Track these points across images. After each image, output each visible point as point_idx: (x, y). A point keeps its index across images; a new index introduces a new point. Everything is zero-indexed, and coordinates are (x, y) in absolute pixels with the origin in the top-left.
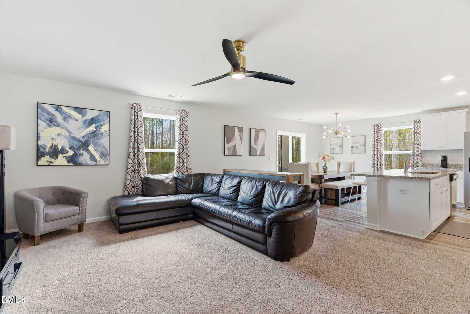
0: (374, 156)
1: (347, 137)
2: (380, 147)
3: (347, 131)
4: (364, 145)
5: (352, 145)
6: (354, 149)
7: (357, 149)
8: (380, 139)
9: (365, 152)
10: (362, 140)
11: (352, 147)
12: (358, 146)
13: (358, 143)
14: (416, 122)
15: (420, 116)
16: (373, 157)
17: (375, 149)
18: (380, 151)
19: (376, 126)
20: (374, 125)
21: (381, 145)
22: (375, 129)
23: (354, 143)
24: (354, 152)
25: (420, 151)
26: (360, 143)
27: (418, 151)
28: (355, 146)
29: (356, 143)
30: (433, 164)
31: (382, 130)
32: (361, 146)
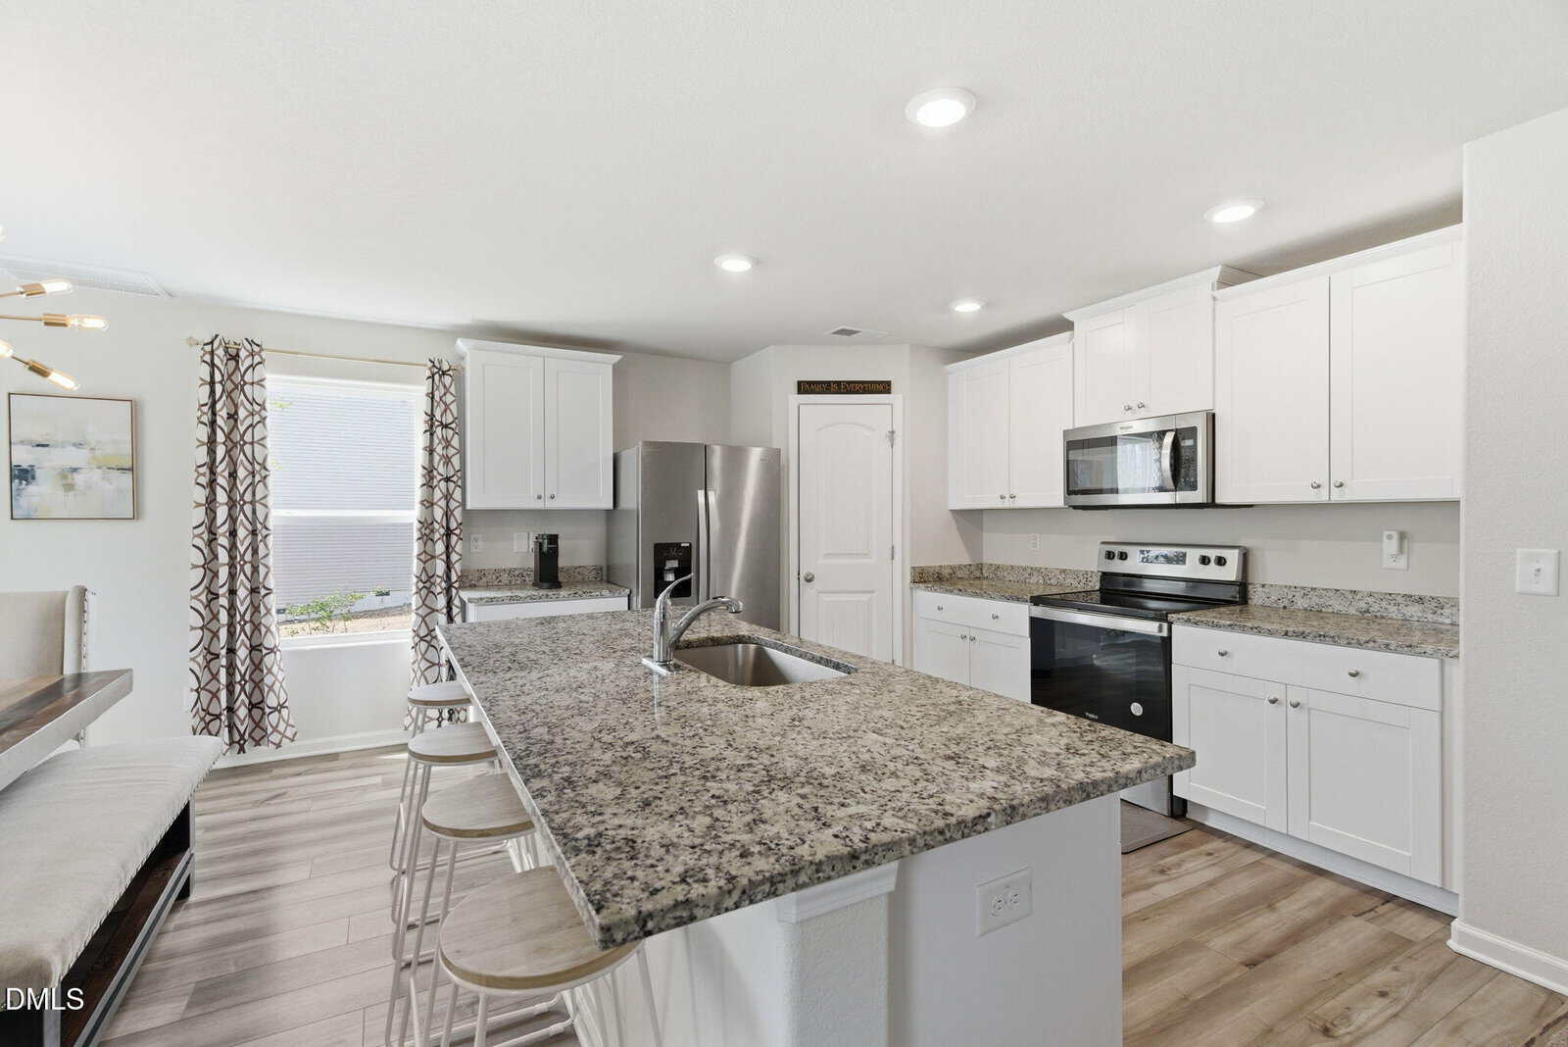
0: (205, 536)
1: (55, 377)
2: (249, 480)
3: (73, 322)
4: (128, 464)
5: (23, 457)
6: (36, 494)
7: (69, 487)
8: (248, 438)
9: (136, 515)
10: (110, 429)
11: (22, 475)
12: (75, 470)
13: (79, 445)
14: (438, 372)
15: (462, 345)
16: (202, 545)
17: (213, 492)
18: (248, 508)
19: (220, 352)
20: (212, 343)
21: (253, 474)
22: (212, 365)
23: (38, 446)
24: (36, 510)
25: (458, 513)
26: (92, 449)
27: (448, 514)
28: (48, 463)
29: (63, 447)
30: (498, 572)
31: (260, 383)
32: (99, 468)
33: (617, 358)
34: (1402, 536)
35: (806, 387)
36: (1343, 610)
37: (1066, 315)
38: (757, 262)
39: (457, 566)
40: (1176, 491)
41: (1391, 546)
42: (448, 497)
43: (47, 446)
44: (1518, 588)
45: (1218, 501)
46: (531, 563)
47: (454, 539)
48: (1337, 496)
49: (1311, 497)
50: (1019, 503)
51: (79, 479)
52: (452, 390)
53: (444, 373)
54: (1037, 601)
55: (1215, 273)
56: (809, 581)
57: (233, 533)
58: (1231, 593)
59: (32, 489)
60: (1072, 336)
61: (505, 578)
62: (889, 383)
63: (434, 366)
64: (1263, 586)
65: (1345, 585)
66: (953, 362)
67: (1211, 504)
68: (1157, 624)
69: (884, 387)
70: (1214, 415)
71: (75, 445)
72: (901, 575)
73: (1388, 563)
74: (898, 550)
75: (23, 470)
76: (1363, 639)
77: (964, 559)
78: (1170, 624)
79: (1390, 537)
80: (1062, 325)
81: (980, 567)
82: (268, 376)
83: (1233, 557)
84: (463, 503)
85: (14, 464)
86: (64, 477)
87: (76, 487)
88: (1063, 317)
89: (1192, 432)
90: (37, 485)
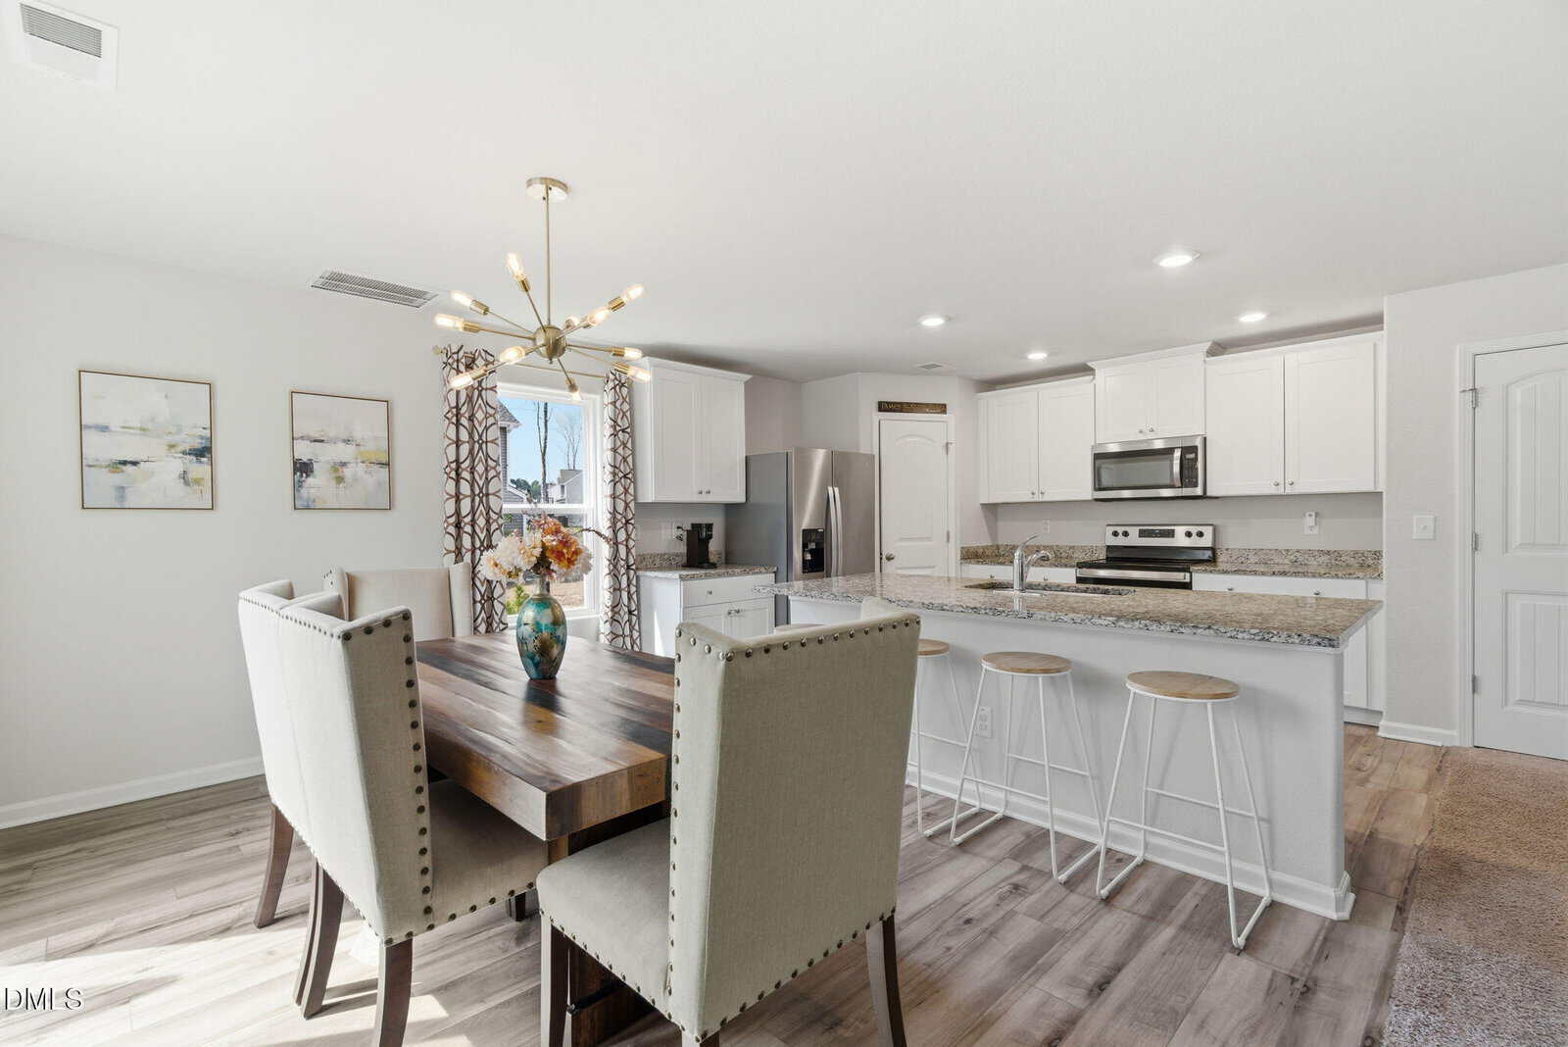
0: (455, 525)
4: (385, 460)
5: (304, 452)
6: (318, 483)
7: (340, 480)
9: (391, 506)
10: (371, 427)
12: (344, 464)
13: (347, 441)
14: (618, 384)
16: (452, 532)
17: (458, 484)
23: (315, 441)
24: (314, 501)
25: (632, 505)
26: (357, 445)
27: (627, 505)
28: (324, 457)
29: (335, 443)
30: (653, 556)
31: (493, 389)
32: (363, 462)
33: (748, 377)
34: (1317, 515)
35: (884, 407)
36: (1281, 561)
37: (1089, 364)
38: (949, 319)
39: (633, 551)
40: (1181, 487)
41: (1310, 521)
42: (626, 491)
43: (322, 441)
44: (1415, 537)
45: (1209, 494)
46: (682, 548)
47: (630, 527)
48: (1289, 491)
49: (1273, 491)
50: (1046, 498)
51: (347, 472)
52: (627, 400)
53: (623, 385)
54: (1081, 565)
55: (1207, 346)
56: (889, 558)
57: (473, 523)
58: (1208, 554)
59: (310, 480)
60: (1094, 378)
61: (658, 562)
62: (945, 406)
63: (616, 378)
64: (1227, 550)
65: (1282, 546)
66: (981, 392)
67: (1204, 497)
68: (1182, 574)
69: (942, 408)
70: (1205, 438)
71: (344, 441)
72: (954, 554)
73: (1307, 532)
74: (952, 535)
75: (304, 463)
76: (1323, 572)
77: (986, 541)
78: (1191, 573)
79: (1310, 515)
80: (1084, 369)
81: (998, 547)
82: (498, 384)
83: (1208, 531)
84: (635, 499)
85: (296, 457)
86: (336, 470)
87: (346, 480)
88: (1086, 365)
89: (1194, 449)
90: (315, 477)
